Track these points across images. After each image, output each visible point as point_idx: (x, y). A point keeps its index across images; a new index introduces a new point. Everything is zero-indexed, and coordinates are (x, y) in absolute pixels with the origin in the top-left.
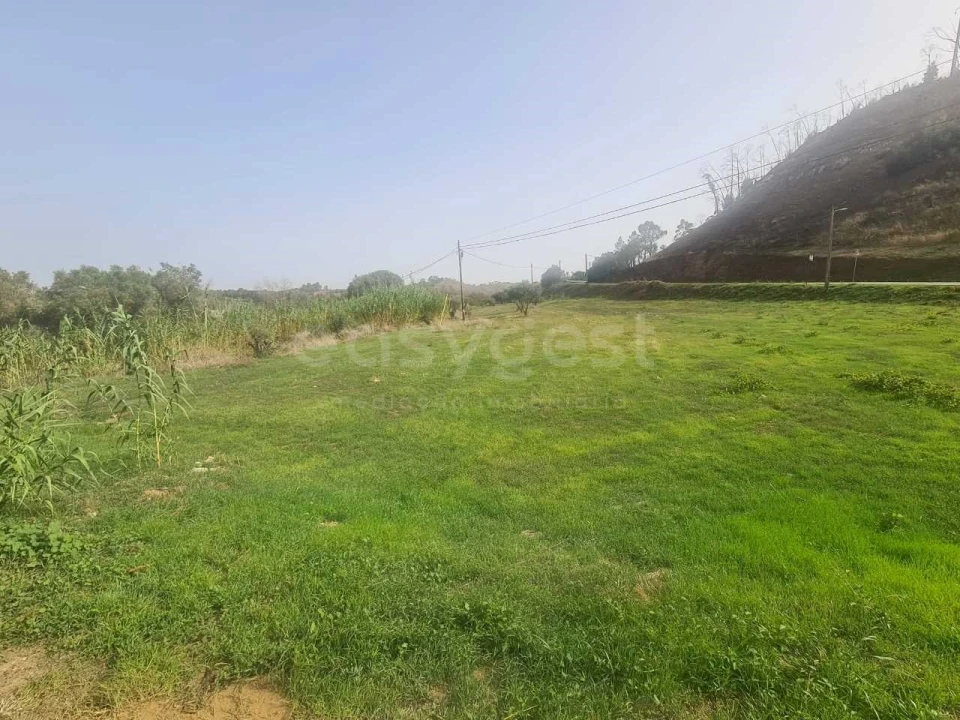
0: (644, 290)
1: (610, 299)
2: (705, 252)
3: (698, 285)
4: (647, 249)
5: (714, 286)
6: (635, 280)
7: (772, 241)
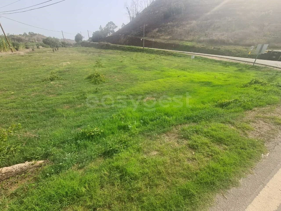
0: (105, 46)
1: (95, 48)
2: (124, 35)
3: (118, 45)
4: (111, 31)
5: (122, 46)
6: (103, 42)
7: (139, 34)
